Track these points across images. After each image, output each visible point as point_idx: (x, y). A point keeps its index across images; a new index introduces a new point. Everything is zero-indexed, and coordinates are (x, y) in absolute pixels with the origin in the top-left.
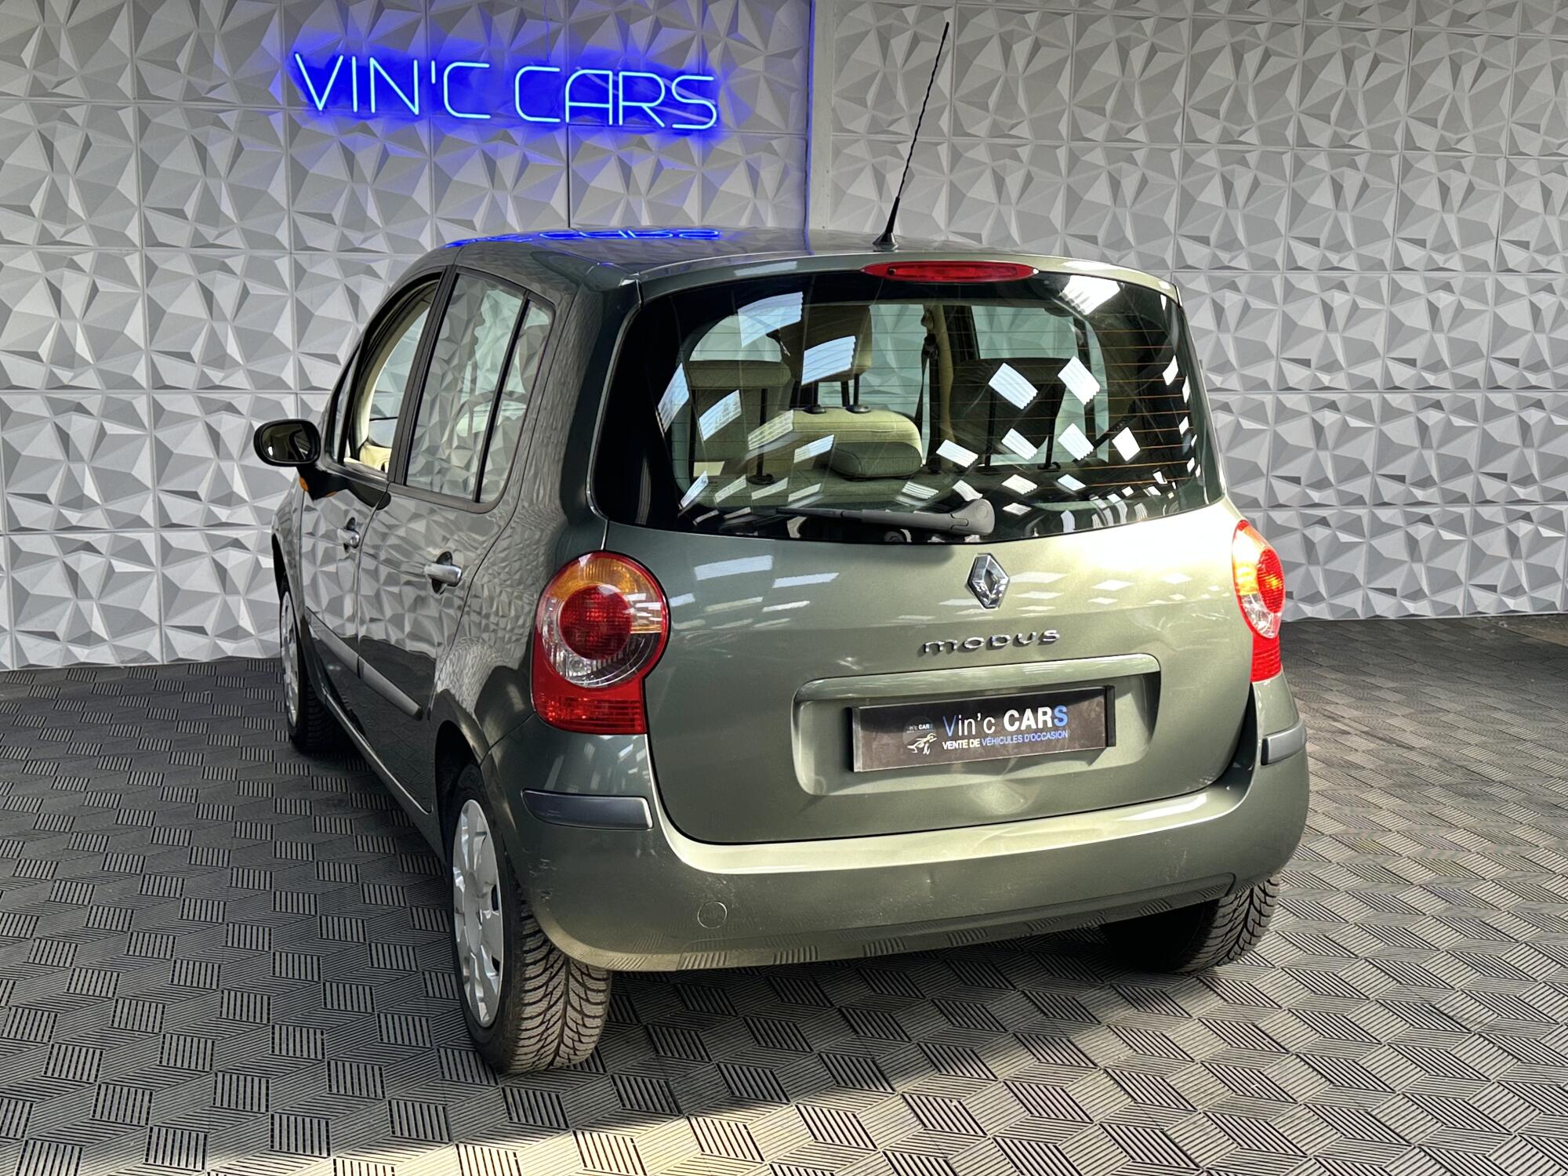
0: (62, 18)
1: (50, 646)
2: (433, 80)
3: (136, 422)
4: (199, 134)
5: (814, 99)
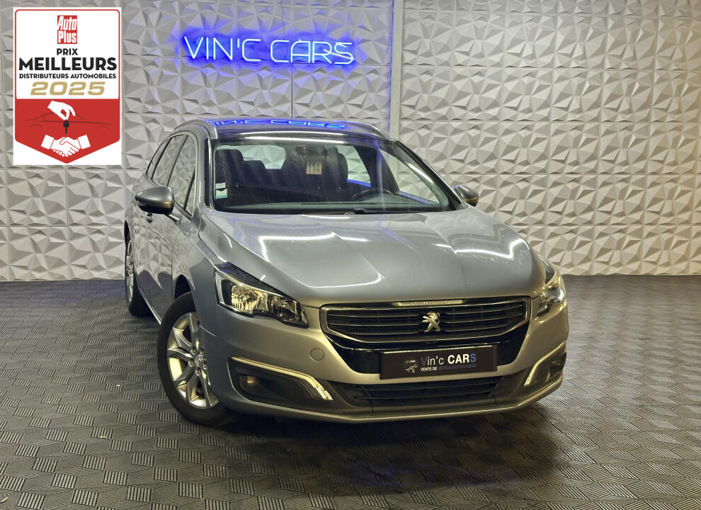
1: (83, 271)
2: (238, 46)
3: (119, 181)
4: (147, 68)
5: (394, 51)
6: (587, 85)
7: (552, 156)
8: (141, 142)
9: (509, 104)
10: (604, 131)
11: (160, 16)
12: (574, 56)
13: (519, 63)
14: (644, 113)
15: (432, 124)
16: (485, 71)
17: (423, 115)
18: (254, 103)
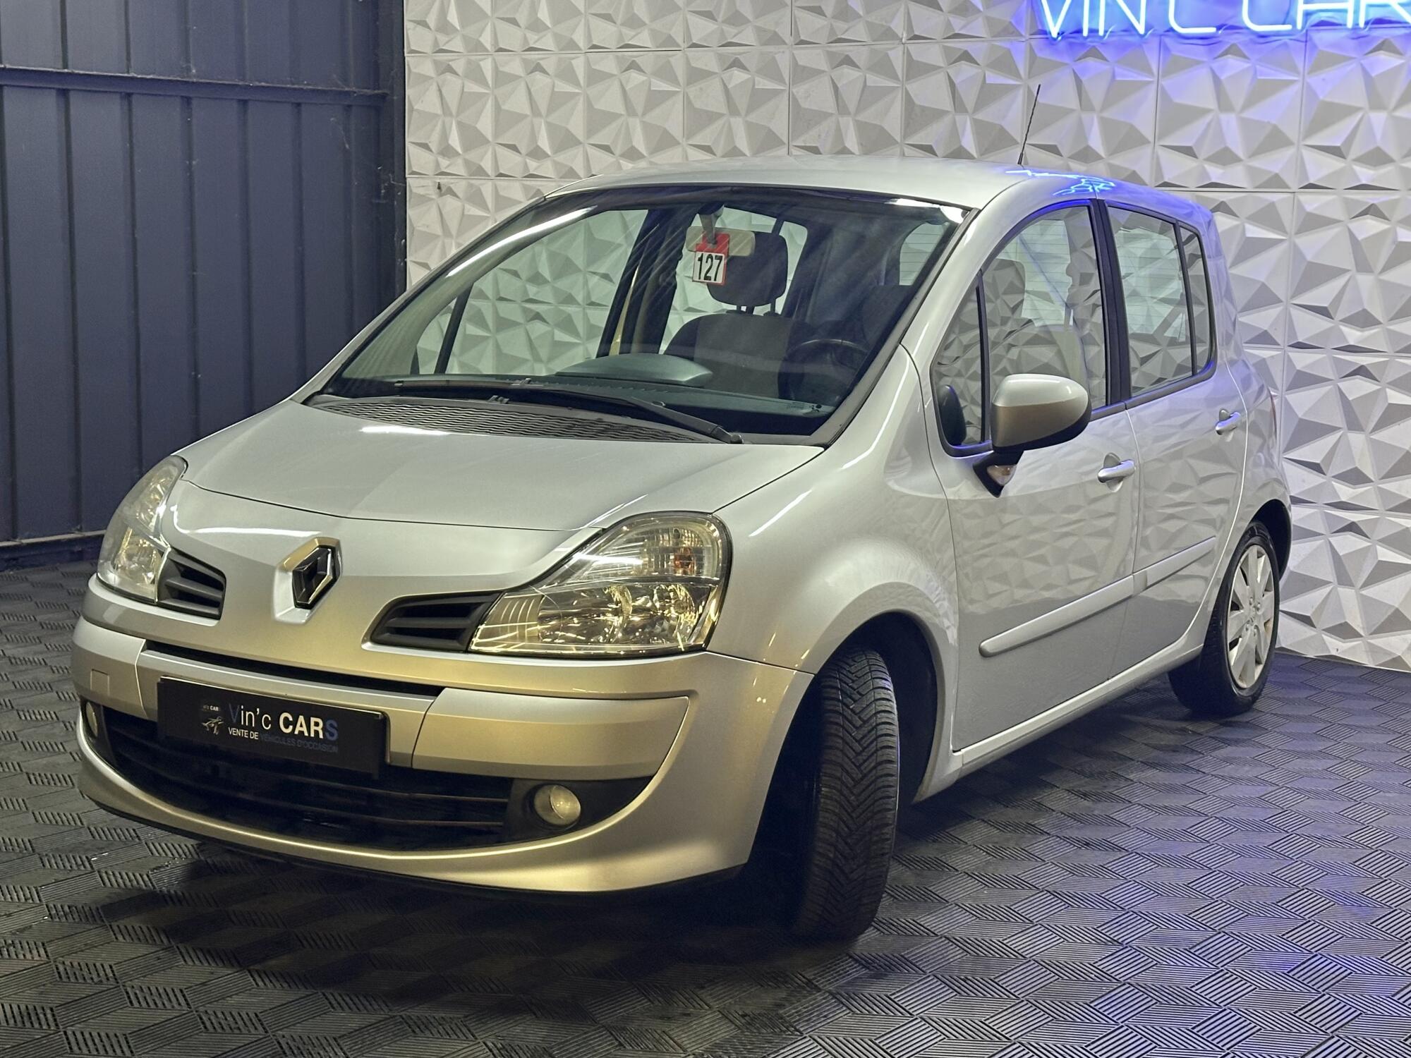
4: (952, 71)
18: (1195, 150)
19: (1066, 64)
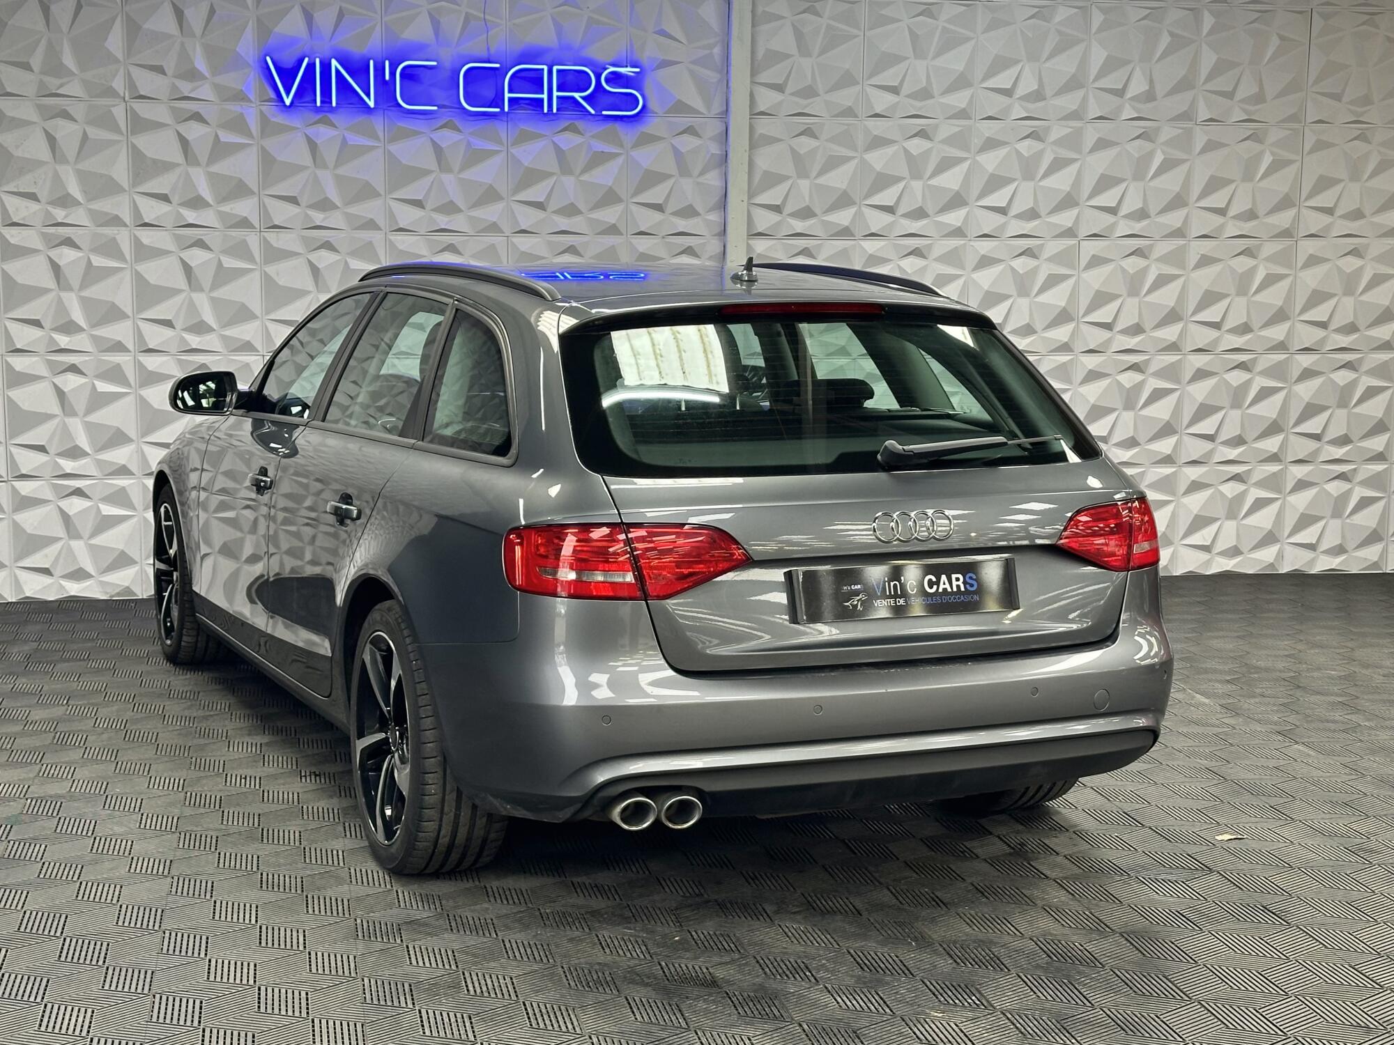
0: (65, 28)
1: (46, 580)
2: (387, 77)
3: (124, 381)
4: (182, 129)
5: (733, 84)
6: (1158, 159)
7: (1086, 313)
8: (174, 292)
9: (990, 201)
10: (1199, 256)
11: (212, 11)
12: (1129, 95)
13: (1008, 109)
14: (1283, 219)
15: (820, 246)
16: (936, 127)
17: (799, 226)
18: (424, 203)
19: (298, 128)
